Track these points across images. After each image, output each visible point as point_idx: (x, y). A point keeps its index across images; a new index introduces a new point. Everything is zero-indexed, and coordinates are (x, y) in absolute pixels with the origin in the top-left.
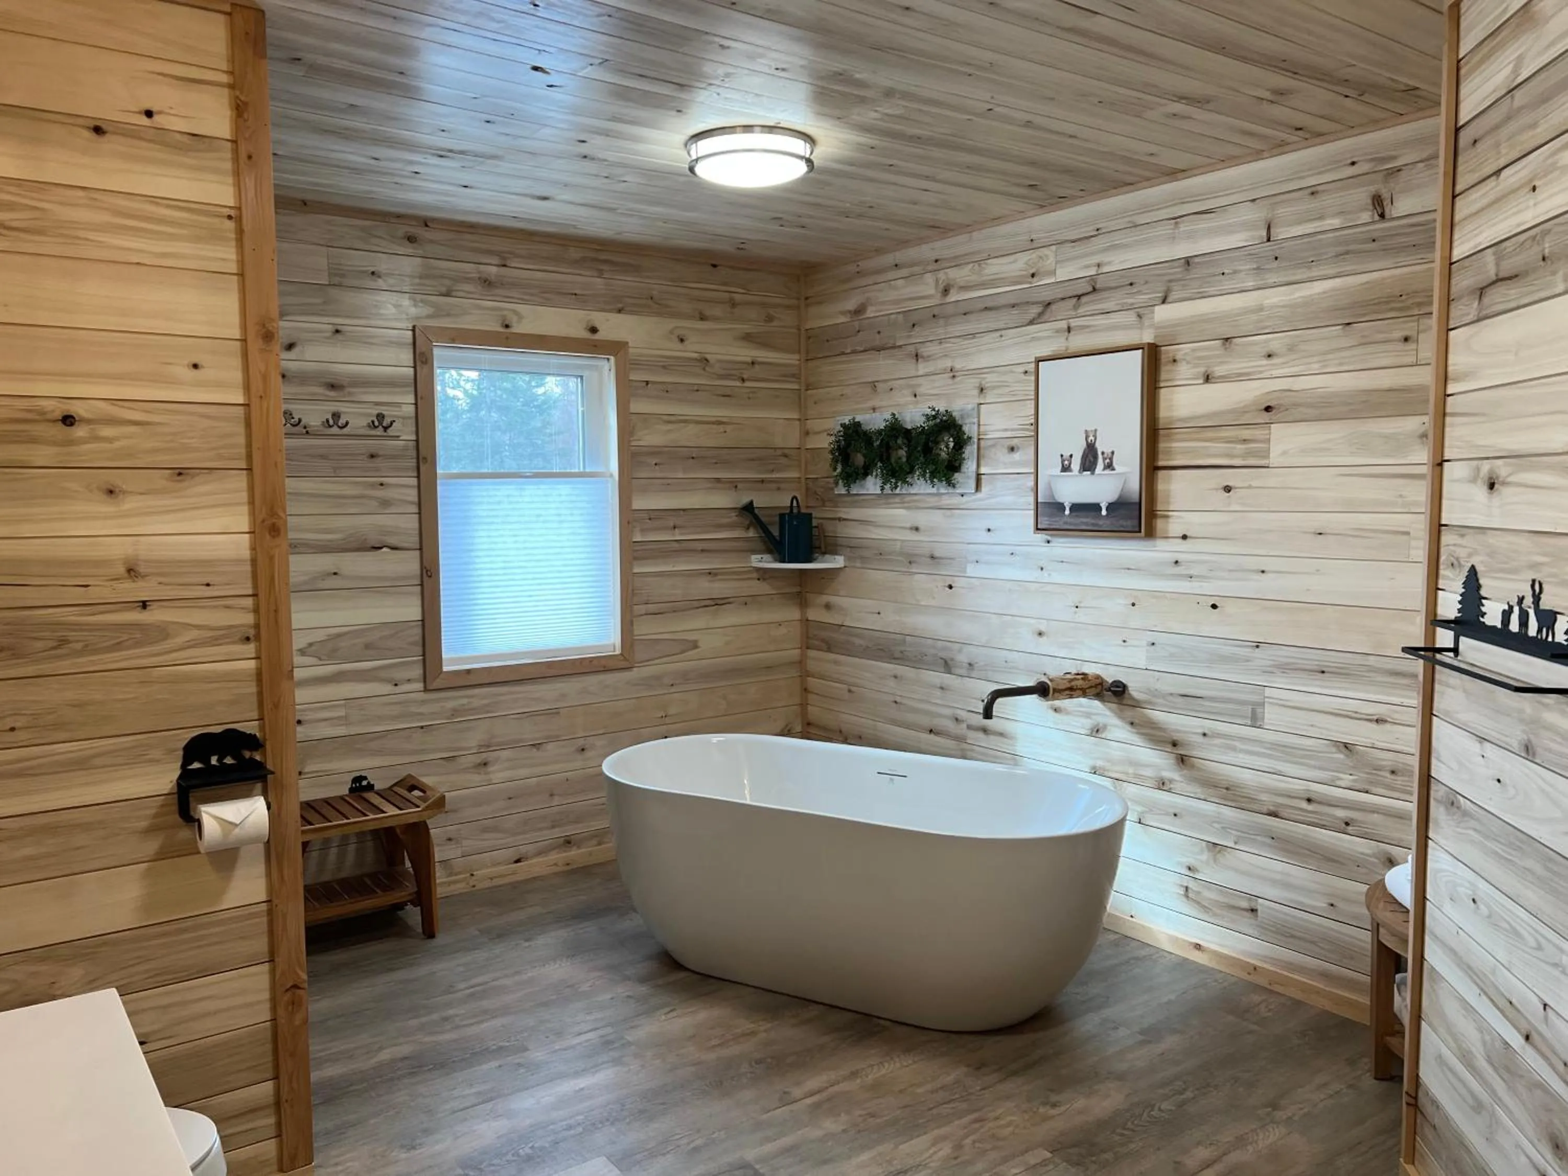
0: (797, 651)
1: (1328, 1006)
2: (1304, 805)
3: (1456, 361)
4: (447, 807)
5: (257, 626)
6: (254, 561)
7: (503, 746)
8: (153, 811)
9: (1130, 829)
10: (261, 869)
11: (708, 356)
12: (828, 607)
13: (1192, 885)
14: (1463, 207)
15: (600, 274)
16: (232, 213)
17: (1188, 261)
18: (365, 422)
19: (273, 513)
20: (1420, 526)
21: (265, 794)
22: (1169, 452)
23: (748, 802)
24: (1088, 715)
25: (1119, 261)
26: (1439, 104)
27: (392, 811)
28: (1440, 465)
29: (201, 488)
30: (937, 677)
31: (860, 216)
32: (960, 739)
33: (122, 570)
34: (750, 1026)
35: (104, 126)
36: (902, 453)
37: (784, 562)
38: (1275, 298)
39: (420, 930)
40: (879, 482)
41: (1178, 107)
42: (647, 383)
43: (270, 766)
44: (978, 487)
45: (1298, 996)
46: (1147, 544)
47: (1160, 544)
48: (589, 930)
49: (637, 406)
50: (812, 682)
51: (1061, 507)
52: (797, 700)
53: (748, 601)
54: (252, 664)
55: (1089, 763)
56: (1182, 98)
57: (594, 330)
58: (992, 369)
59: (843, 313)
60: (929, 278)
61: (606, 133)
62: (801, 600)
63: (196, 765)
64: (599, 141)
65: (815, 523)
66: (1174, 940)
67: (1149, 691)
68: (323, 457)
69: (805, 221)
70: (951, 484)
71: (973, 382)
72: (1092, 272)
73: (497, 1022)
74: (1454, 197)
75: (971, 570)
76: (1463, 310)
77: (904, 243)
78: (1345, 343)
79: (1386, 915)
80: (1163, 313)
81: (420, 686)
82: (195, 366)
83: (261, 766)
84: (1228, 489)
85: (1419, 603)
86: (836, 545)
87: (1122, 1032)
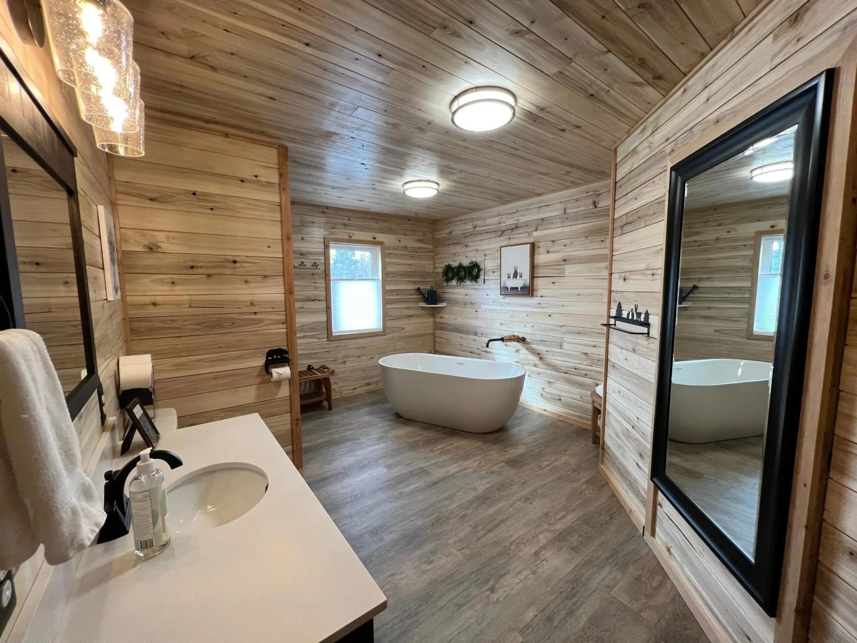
0: (432, 331)
1: (579, 425)
2: (574, 370)
3: (616, 246)
4: (335, 374)
5: (286, 320)
6: (285, 301)
7: (349, 357)
8: (258, 371)
9: (526, 378)
10: (288, 387)
11: (407, 246)
12: (441, 317)
13: (543, 393)
14: (617, 204)
15: (377, 222)
16: (279, 204)
17: (542, 219)
18: (311, 264)
19: (290, 288)
20: (606, 292)
21: (289, 366)
22: (537, 273)
23: (419, 370)
24: (515, 347)
25: (524, 219)
26: (611, 176)
27: (320, 374)
28: (611, 274)
29: (270, 281)
30: (472, 337)
31: (451, 206)
32: (479, 354)
33: (249, 304)
34: (421, 432)
35: (244, 180)
36: (463, 273)
37: (429, 304)
38: (567, 229)
39: (327, 408)
40: (456, 282)
41: (539, 176)
42: (390, 253)
43: (290, 358)
44: (484, 283)
45: (572, 422)
46: (532, 298)
47: (535, 298)
48: (375, 407)
49: (387, 260)
50: (437, 339)
51: (508, 288)
52: (432, 344)
53: (418, 316)
54: (285, 330)
55: (515, 360)
56: (542, 173)
57: (375, 238)
58: (487, 249)
59: (445, 234)
60: (470, 224)
61: (381, 182)
62: (433, 315)
63: (270, 358)
64: (377, 184)
65: (438, 293)
66: (539, 408)
67: (531, 340)
68: (299, 274)
69: (436, 207)
70: (476, 282)
71: (483, 253)
72: (516, 222)
73: (350, 432)
74: (615, 201)
75: (483, 306)
76: (618, 232)
77: (462, 214)
78: (586, 242)
79: (596, 399)
80: (536, 234)
81: (326, 340)
82: (269, 247)
83: (287, 358)
84: (554, 283)
85: (605, 314)
86: (443, 300)
87: (525, 432)
